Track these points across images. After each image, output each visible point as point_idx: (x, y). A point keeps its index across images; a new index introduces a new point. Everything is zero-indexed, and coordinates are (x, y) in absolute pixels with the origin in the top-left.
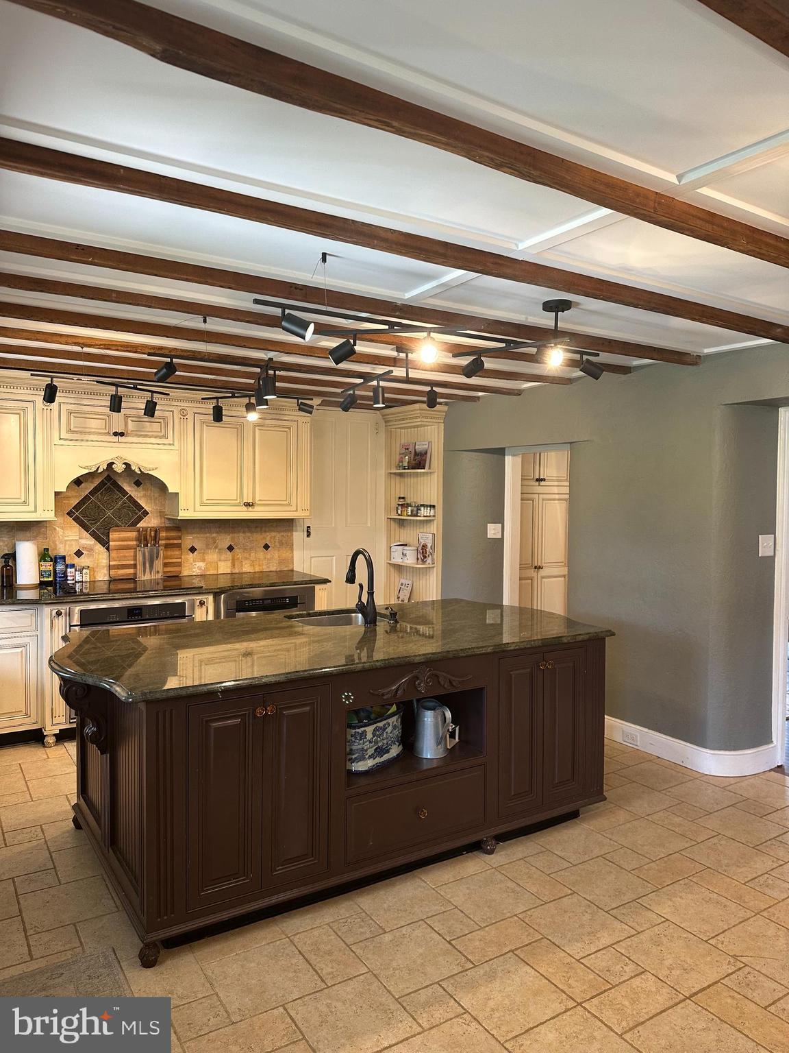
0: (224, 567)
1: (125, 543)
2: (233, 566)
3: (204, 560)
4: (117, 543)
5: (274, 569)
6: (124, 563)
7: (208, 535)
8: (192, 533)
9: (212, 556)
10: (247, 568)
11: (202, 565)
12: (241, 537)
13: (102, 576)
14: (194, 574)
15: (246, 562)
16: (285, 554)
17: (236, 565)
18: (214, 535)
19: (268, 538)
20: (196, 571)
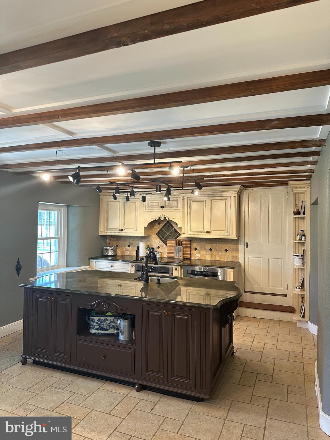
0: (208, 257)
1: (171, 245)
2: (212, 257)
3: (200, 254)
4: (169, 245)
5: (230, 260)
6: (171, 252)
7: (202, 244)
8: (196, 243)
9: (203, 252)
10: (217, 259)
11: (199, 255)
12: (215, 246)
13: (165, 256)
14: (196, 259)
15: (217, 256)
16: (235, 254)
17: (213, 257)
18: (204, 244)
19: (227, 247)
20: (197, 258)
